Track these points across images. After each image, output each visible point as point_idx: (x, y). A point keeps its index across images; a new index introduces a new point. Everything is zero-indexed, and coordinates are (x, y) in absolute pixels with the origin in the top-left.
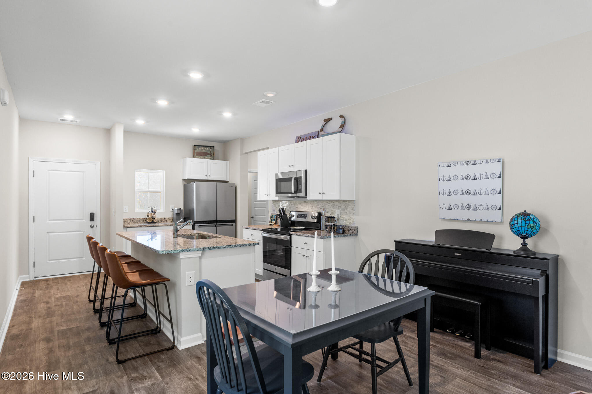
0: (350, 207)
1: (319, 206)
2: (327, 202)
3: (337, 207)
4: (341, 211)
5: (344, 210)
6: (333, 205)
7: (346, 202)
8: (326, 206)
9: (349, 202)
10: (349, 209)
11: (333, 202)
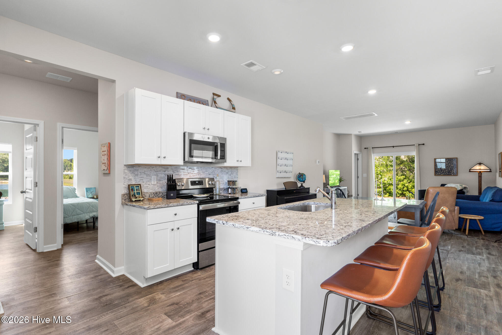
0: (235, 172)
1: (208, 173)
2: (216, 169)
3: (225, 172)
4: (229, 176)
5: (231, 175)
6: (221, 170)
7: (232, 169)
8: (215, 172)
9: (234, 169)
10: (234, 174)
11: (222, 169)
